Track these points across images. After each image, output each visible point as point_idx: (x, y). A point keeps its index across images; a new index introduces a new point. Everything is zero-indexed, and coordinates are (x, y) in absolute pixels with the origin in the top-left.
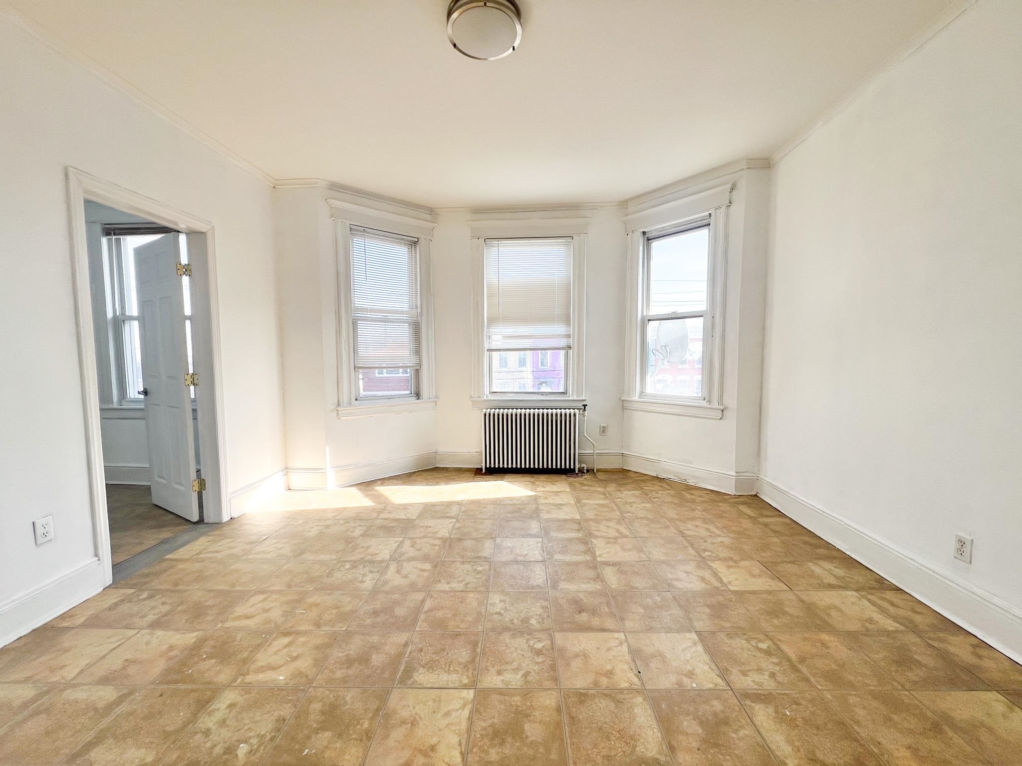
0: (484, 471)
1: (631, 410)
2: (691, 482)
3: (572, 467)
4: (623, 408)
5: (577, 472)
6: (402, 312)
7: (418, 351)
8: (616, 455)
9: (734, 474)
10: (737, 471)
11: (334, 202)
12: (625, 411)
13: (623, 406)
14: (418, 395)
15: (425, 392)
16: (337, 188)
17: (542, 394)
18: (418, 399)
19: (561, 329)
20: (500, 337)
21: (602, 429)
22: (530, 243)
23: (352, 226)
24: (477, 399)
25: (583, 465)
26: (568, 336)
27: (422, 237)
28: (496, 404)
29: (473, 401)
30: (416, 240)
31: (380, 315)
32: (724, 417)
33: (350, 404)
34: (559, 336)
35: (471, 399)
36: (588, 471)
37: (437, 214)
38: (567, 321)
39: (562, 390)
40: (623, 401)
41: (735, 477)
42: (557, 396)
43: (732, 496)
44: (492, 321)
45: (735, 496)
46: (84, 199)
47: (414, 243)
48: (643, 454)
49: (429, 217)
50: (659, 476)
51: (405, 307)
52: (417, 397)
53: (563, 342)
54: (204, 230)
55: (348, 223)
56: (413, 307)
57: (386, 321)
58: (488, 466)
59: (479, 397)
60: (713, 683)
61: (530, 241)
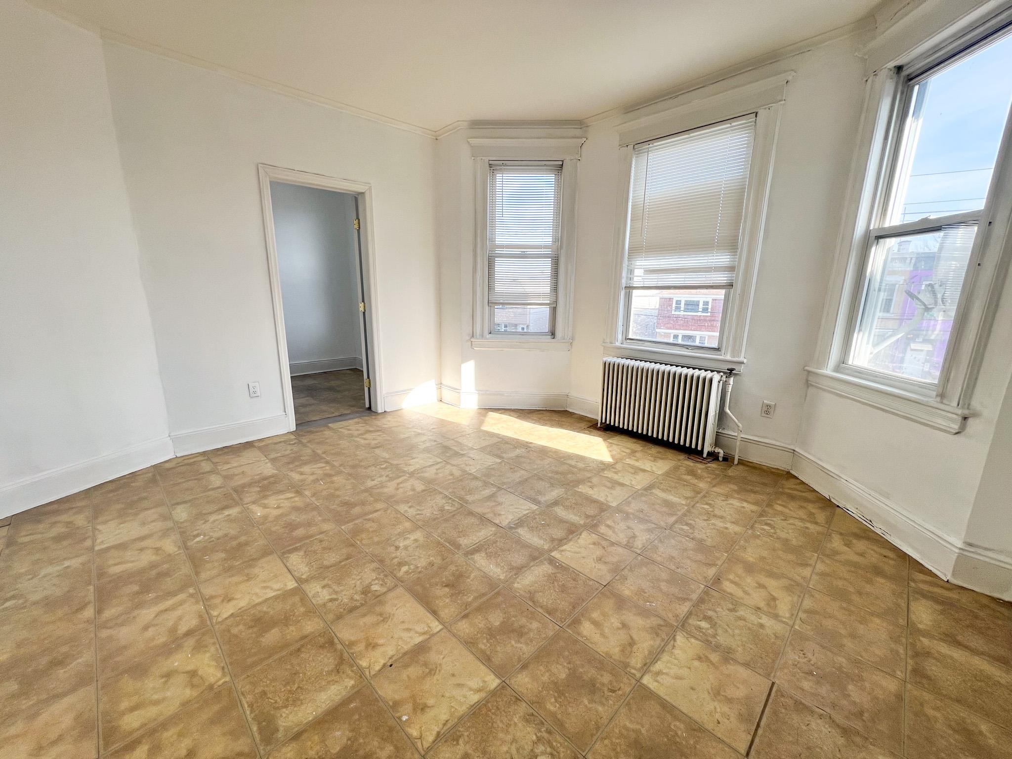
0: (599, 425)
1: (817, 387)
2: (878, 528)
3: (699, 448)
4: (808, 384)
5: (705, 455)
6: (546, 247)
7: (555, 288)
8: (784, 450)
9: (960, 544)
10: (968, 540)
11: (473, 141)
12: (810, 388)
13: (807, 381)
14: (553, 334)
15: (559, 333)
16: (478, 125)
17: (687, 347)
18: (554, 338)
19: (724, 259)
20: (642, 271)
21: (765, 409)
22: (691, 137)
23: (491, 162)
24: (609, 345)
25: (717, 450)
26: (731, 269)
27: (567, 159)
28: (627, 353)
29: (604, 347)
30: (560, 163)
31: (517, 251)
32: (963, 434)
33: (482, 336)
34: (717, 269)
35: (604, 344)
36: (725, 459)
37: (587, 127)
38: (732, 246)
39: (715, 345)
40: (809, 372)
41: (957, 551)
42: (709, 352)
43: (941, 583)
44: (635, 251)
45: (948, 586)
46: (271, 182)
47: (560, 168)
48: (820, 460)
49: (578, 132)
50: (832, 500)
51: (549, 240)
52: (553, 336)
53: (722, 278)
54: (363, 191)
55: (486, 159)
56: (555, 240)
57: (523, 256)
58: (603, 421)
59: (611, 343)
60: (421, 733)
61: (692, 135)
